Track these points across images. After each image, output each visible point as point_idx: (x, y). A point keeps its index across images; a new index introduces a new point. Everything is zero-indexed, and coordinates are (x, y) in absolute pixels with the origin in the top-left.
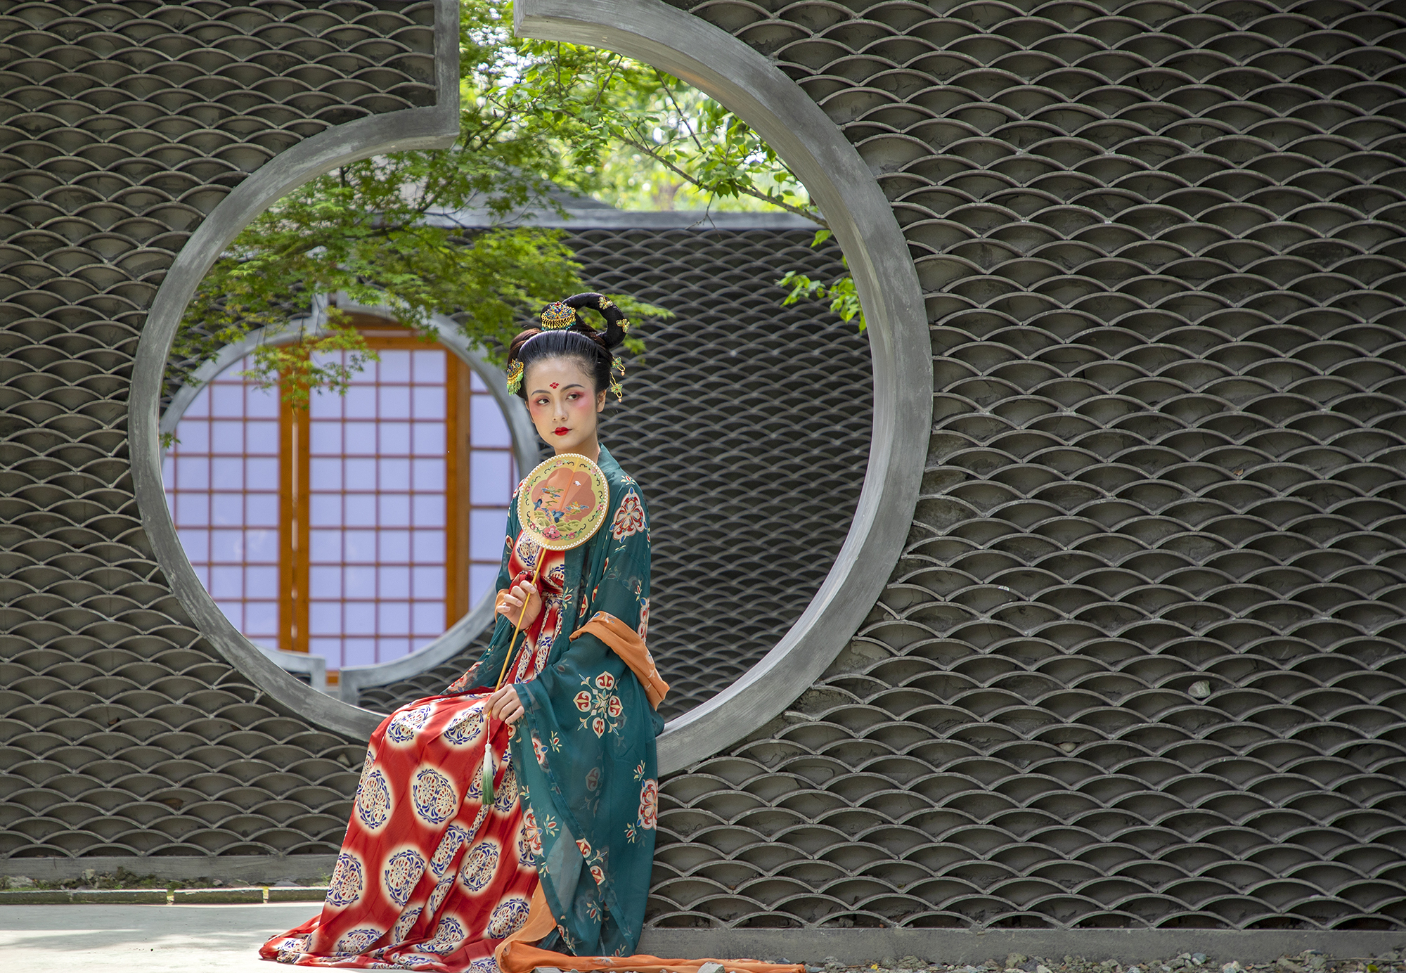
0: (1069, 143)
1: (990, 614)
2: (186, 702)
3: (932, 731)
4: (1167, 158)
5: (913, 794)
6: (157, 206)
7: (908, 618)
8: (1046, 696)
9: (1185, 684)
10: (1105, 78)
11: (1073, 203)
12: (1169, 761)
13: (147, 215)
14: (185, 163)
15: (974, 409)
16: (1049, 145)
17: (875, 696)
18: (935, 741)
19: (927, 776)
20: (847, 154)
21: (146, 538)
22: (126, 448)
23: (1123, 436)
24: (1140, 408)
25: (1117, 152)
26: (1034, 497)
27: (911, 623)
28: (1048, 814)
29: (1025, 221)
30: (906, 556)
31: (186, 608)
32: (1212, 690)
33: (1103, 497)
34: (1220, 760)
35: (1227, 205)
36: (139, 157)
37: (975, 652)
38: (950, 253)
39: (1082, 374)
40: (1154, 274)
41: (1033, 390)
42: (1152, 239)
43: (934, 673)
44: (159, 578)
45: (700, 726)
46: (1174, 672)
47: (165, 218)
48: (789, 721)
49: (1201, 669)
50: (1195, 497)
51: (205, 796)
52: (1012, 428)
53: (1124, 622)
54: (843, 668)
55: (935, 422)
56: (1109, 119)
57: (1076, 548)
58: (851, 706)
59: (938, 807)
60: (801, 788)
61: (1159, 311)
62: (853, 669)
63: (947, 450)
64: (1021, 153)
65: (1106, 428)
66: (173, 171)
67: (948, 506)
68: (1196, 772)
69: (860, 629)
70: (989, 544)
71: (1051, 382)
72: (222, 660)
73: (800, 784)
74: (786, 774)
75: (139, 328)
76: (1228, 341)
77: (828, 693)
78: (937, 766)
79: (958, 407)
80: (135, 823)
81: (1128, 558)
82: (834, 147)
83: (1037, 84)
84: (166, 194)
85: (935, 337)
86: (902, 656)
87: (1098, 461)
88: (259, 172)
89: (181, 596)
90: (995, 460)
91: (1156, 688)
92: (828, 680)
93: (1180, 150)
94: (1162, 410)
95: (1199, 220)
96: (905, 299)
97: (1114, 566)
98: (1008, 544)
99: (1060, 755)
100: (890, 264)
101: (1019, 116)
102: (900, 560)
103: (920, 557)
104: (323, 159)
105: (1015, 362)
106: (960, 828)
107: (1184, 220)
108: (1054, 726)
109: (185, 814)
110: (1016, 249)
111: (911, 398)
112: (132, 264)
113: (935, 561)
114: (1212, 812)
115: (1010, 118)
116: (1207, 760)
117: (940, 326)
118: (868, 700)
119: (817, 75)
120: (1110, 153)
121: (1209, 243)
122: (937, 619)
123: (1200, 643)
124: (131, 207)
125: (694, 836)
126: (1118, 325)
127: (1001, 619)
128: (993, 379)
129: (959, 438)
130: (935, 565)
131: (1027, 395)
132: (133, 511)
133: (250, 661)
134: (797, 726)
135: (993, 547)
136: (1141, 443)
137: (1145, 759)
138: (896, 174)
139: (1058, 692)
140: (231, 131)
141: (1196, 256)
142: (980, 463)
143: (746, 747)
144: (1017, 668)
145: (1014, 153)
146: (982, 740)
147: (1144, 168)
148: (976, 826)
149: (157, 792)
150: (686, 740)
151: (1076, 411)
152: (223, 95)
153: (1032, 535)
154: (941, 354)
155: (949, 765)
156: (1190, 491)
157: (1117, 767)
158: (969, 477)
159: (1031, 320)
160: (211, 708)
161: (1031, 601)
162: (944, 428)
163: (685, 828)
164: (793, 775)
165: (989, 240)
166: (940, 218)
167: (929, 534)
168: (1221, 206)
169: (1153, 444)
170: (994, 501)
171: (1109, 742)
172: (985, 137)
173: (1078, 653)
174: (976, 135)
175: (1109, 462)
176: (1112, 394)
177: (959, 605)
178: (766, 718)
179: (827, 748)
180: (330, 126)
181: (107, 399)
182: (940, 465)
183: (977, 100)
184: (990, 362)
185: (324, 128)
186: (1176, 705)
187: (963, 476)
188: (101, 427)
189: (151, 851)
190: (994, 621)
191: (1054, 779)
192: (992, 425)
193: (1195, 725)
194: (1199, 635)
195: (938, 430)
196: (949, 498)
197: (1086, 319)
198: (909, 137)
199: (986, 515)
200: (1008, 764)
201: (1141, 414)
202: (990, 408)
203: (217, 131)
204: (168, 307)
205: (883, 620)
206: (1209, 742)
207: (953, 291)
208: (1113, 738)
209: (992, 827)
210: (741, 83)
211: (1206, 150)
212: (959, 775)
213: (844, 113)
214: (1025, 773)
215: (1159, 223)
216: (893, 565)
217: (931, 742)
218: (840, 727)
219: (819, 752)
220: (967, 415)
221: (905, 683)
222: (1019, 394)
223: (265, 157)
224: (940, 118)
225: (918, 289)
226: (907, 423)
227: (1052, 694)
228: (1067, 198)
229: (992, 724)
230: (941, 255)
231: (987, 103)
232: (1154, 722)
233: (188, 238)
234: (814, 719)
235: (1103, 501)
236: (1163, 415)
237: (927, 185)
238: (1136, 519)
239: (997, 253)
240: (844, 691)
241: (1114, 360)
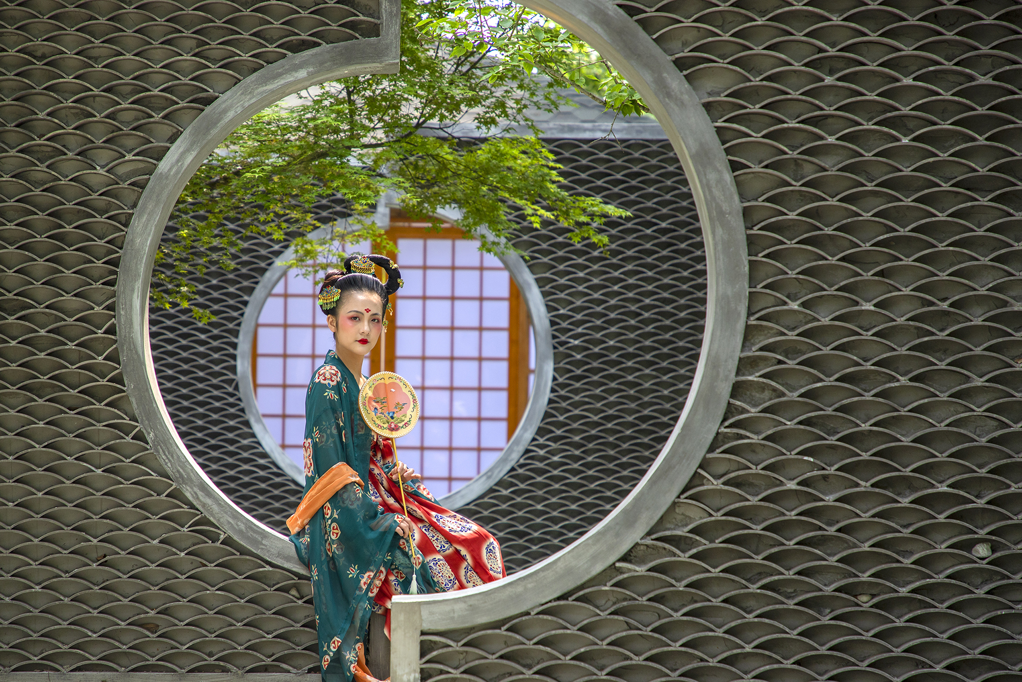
0: (873, 72)
1: (796, 481)
2: (161, 542)
3: (744, 582)
4: (961, 84)
5: (727, 636)
6: (143, 121)
7: (724, 484)
8: (844, 554)
9: (968, 545)
10: (904, 15)
11: (875, 124)
12: (953, 612)
13: (134, 129)
14: (166, 85)
15: (785, 303)
16: (856, 73)
17: (694, 551)
18: (746, 591)
19: (739, 622)
20: (676, 81)
21: (130, 403)
22: (113, 325)
23: (917, 328)
24: (932, 304)
25: (914, 79)
26: (837, 380)
27: (726, 488)
28: (845, 656)
29: (831, 140)
30: (723, 430)
31: (162, 462)
32: (994, 551)
33: (898, 380)
34: (999, 613)
35: (1012, 126)
36: (127, 80)
37: (784, 515)
38: (766, 167)
39: (881, 274)
40: (946, 187)
41: (836, 287)
42: (944, 156)
43: (746, 531)
44: (139, 437)
45: (542, 574)
46: (961, 534)
47: (150, 132)
48: (620, 571)
49: (982, 533)
50: (979, 382)
51: (177, 622)
52: (819, 320)
53: (916, 490)
54: (668, 526)
55: (750, 314)
56: (908, 51)
57: (874, 425)
58: (673, 559)
59: (748, 649)
60: (631, 629)
61: (949, 219)
62: (677, 527)
63: (761, 338)
64: (829, 80)
65: (901, 321)
66: (156, 92)
67: (762, 387)
68: (978, 623)
69: (683, 492)
70: (796, 421)
71: (852, 280)
72: (192, 507)
73: (630, 627)
74: (616, 617)
75: (126, 225)
76: (1012, 246)
77: (654, 548)
78: (749, 613)
79: (771, 301)
80: (117, 644)
81: (919, 434)
82: (665, 75)
83: (844, 20)
84: (150, 111)
85: (751, 241)
86: (718, 516)
87: (894, 350)
88: (228, 93)
89: (158, 451)
90: (804, 348)
91: (942, 548)
92: (654, 536)
93: (971, 78)
94: (951, 305)
95: (987, 139)
96: (725, 207)
97: (906, 441)
98: (814, 420)
99: (858, 605)
100: (712, 176)
101: (828, 48)
102: (718, 433)
103: (735, 430)
104: (282, 82)
105: (821, 263)
106: (768, 667)
107: (974, 140)
108: (851, 580)
109: (158, 636)
110: (823, 164)
111: (729, 293)
112: (122, 170)
113: (748, 434)
114: (991, 658)
115: (821, 50)
116: (989, 612)
117: (755, 231)
118: (687, 555)
119: (651, 12)
120: (908, 81)
121: (997, 159)
122: (751, 485)
123: (984, 510)
124: (121, 122)
125: (535, 669)
126: (912, 230)
127: (807, 486)
128: (801, 276)
129: (772, 328)
130: (749, 438)
131: (831, 291)
132: (118, 380)
133: (215, 508)
134: (625, 576)
135: (800, 423)
136: (933, 334)
137: (932, 610)
138: (718, 99)
139: (855, 550)
140: (206, 58)
141: (982, 171)
142: (789, 350)
143: (581, 593)
144: (821, 528)
145: (823, 80)
146: (789, 590)
147: (940, 94)
148: (782, 666)
149: (136, 618)
150: (530, 586)
151: (875, 305)
152: (199, 27)
153: (834, 413)
154: (756, 255)
155: (758, 612)
156: (974, 377)
157: (907, 617)
158: (780, 362)
159: (835, 226)
160: (184, 547)
161: (832, 470)
162: (758, 319)
163: (529, 662)
164: (621, 618)
165: (799, 156)
166: (757, 137)
167: (744, 411)
168: (1006, 127)
169: (942, 335)
170: (802, 383)
171: (900, 595)
172: (797, 66)
173: (873, 516)
174: (791, 65)
175: (903, 351)
176: (907, 291)
177: (769, 473)
178: (598, 568)
179: (651, 595)
180: (290, 54)
181: (98, 285)
182: (753, 352)
183: (792, 34)
184: (801, 262)
185: (284, 56)
186: (962, 563)
187: (775, 361)
188: (93, 309)
189: (130, 668)
190: (799, 488)
191: (851, 626)
192: (801, 317)
193: (979, 581)
194: (981, 503)
195: (753, 321)
196: (761, 380)
197: (886, 225)
198: (730, 66)
199: (794, 396)
200: (811, 612)
201: (931, 308)
202: (799, 302)
203: (194, 58)
204: (150, 206)
205: (703, 485)
206: (990, 597)
207: (767, 200)
208: (904, 591)
209: (796, 667)
210: (585, 19)
211: (995, 78)
212: (767, 621)
213: (676, 45)
214: (825, 620)
215: (953, 142)
216: (711, 437)
217: (742, 591)
218: (663, 577)
219: (645, 598)
220: (778, 308)
221: (721, 540)
222: (825, 290)
223: (235, 80)
224: (758, 50)
225: (736, 198)
226: (727, 315)
227: (850, 551)
228: (869, 120)
229: (796, 577)
230: (757, 169)
231: (799, 36)
232: (940, 578)
233: (168, 148)
234: (641, 570)
235: (897, 384)
236: (952, 309)
237: (746, 107)
238: (926, 400)
239: (808, 168)
240: (667, 546)
241: (908, 261)
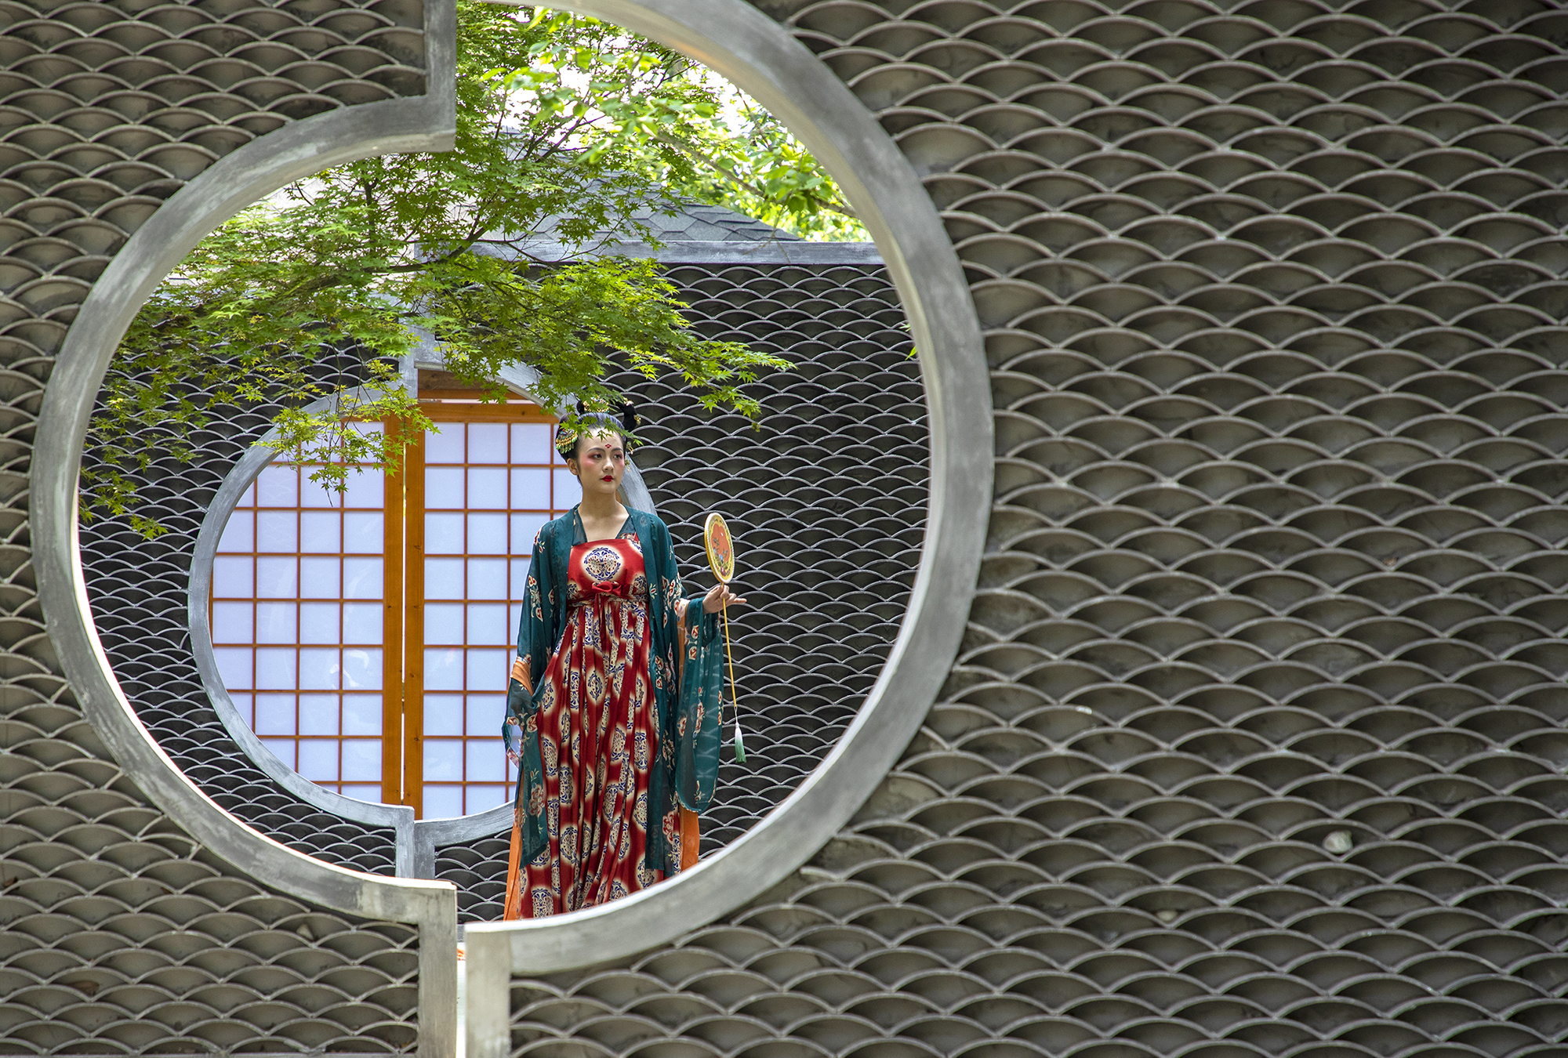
0: (1173, 136)
1: (1066, 742)
3: (991, 894)
4: (1299, 154)
5: (966, 975)
6: (67, 223)
7: (962, 748)
8: (1138, 850)
9: (1318, 835)
10: (1217, 52)
11: (1176, 213)
12: (1297, 933)
13: (54, 234)
15: (1047, 479)
16: (1147, 138)
17: (917, 848)
18: (994, 906)
19: (984, 952)
20: (883, 150)
21: (52, 648)
22: (26, 532)
23: (1242, 514)
24: (1262, 478)
25: (1233, 146)
26: (1124, 593)
27: (964, 753)
28: (1139, 1001)
29: (1113, 236)
30: (958, 668)
31: (103, 737)
32: (1355, 842)
33: (1214, 592)
34: (1364, 933)
35: (1376, 215)
37: (1048, 793)
39: (1186, 434)
40: (1281, 305)
41: (1123, 454)
42: (1277, 260)
43: (993, 818)
46: (1307, 818)
47: (79, 239)
48: (807, 880)
49: (1339, 815)
50: (1331, 593)
51: (126, 977)
52: (1096, 504)
53: (1242, 754)
54: (879, 812)
55: (996, 495)
56: (1223, 104)
57: (1180, 658)
58: (886, 860)
59: (998, 993)
60: (824, 965)
61: (1287, 353)
62: (891, 813)
63: (1013, 531)
64: (1108, 148)
65: (1217, 503)
67: (1015, 605)
68: (1333, 948)
69: (900, 760)
70: (1066, 653)
71: (1146, 444)
72: (149, 803)
73: (822, 963)
74: (801, 948)
75: (44, 379)
76: (1377, 392)
77: (858, 845)
78: (998, 939)
79: (1026, 476)
80: (36, 1013)
81: (1245, 671)
82: (867, 140)
83: (1129, 59)
84: (78, 208)
85: (997, 387)
86: (952, 797)
87: (1208, 546)
88: (197, 180)
89: (95, 720)
90: (1075, 545)
91: (1280, 839)
92: (858, 828)
93: (1314, 145)
94: (1290, 481)
95: (1339, 235)
96: (958, 337)
97: (1227, 681)
98: (1093, 652)
99: (1156, 924)
101: (1106, 100)
102: (950, 673)
103: (976, 668)
105: (1100, 418)
106: (1026, 1020)
107: (1321, 235)
108: (1148, 888)
109: (99, 1000)
110: (1100, 272)
111: (966, 463)
112: (36, 297)
113: (995, 674)
114: (1353, 1000)
115: (1096, 104)
116: (1349, 932)
117: (1003, 372)
118: (907, 854)
119: (844, 48)
120: (1224, 149)
121: (1355, 265)
122: (1000, 748)
123: (1340, 782)
124: (34, 225)
125: (683, 1027)
126: (1233, 370)
127: (1083, 749)
128: (1071, 440)
129: (1028, 517)
130: (994, 679)
131: (1115, 461)
132: (35, 612)
133: (184, 804)
134: (815, 887)
135: (1072, 657)
136: (1265, 523)
137: (1266, 931)
138: (946, 176)
139: (1154, 844)
141: (1334, 282)
142: (1056, 549)
143: (750, 914)
144: (1102, 813)
145: (1098, 148)
146: (1057, 905)
147: (1270, 169)
148: (1047, 1017)
151: (1179, 481)
152: (111, 62)
153: (1121, 641)
154: (1005, 408)
155: (1012, 937)
156: (1327, 586)
157: (1230, 942)
158: (1041, 566)
159: (1121, 364)
161: (1118, 726)
162: (1010, 503)
163: (673, 1017)
164: (809, 950)
165: (1067, 261)
166: (1003, 232)
167: (989, 640)
168: (1367, 217)
169: (1278, 525)
170: (1074, 597)
171: (1220, 909)
172: (1061, 127)
173: (1180, 793)
175: (1221, 548)
176: (1225, 460)
177: (1026, 731)
178: (775, 876)
179: (854, 915)
180: (289, 120)
181: (2, 470)
182: (1002, 552)
183: (1051, 80)
184: (1070, 418)
185: (282, 123)
186: (1309, 861)
187: (1033, 566)
189: (55, 1049)
190: (1070, 752)
191: (1147, 956)
192: (1072, 499)
193: (1334, 887)
194: (1336, 771)
195: (1000, 506)
196: (1014, 593)
197: (1194, 362)
198: (964, 128)
199: (1062, 617)
200: (1090, 936)
201: (1263, 485)
202: (1068, 477)
205: (928, 750)
206: (1349, 910)
207: (1020, 326)
208: (1225, 903)
209: (1068, 1018)
210: (746, 56)
211: (1349, 145)
212: (1025, 950)
213: (881, 96)
214: (1111, 949)
215: (1290, 239)
216: (939, 680)
217: (988, 907)
218: (872, 887)
219: (845, 920)
221: (956, 831)
222: (1106, 459)
223: (208, 160)
224: (1004, 103)
225: (974, 324)
226: (961, 497)
227: (1146, 846)
228: (1167, 207)
229: (1068, 885)
230: (1004, 279)
231: (1064, 83)
232: (1278, 883)
233: (106, 264)
235: (1213, 598)
236: (1292, 486)
237: (985, 189)
238: (1255, 621)
239: (1078, 278)
240: (877, 842)
241: (1227, 416)
